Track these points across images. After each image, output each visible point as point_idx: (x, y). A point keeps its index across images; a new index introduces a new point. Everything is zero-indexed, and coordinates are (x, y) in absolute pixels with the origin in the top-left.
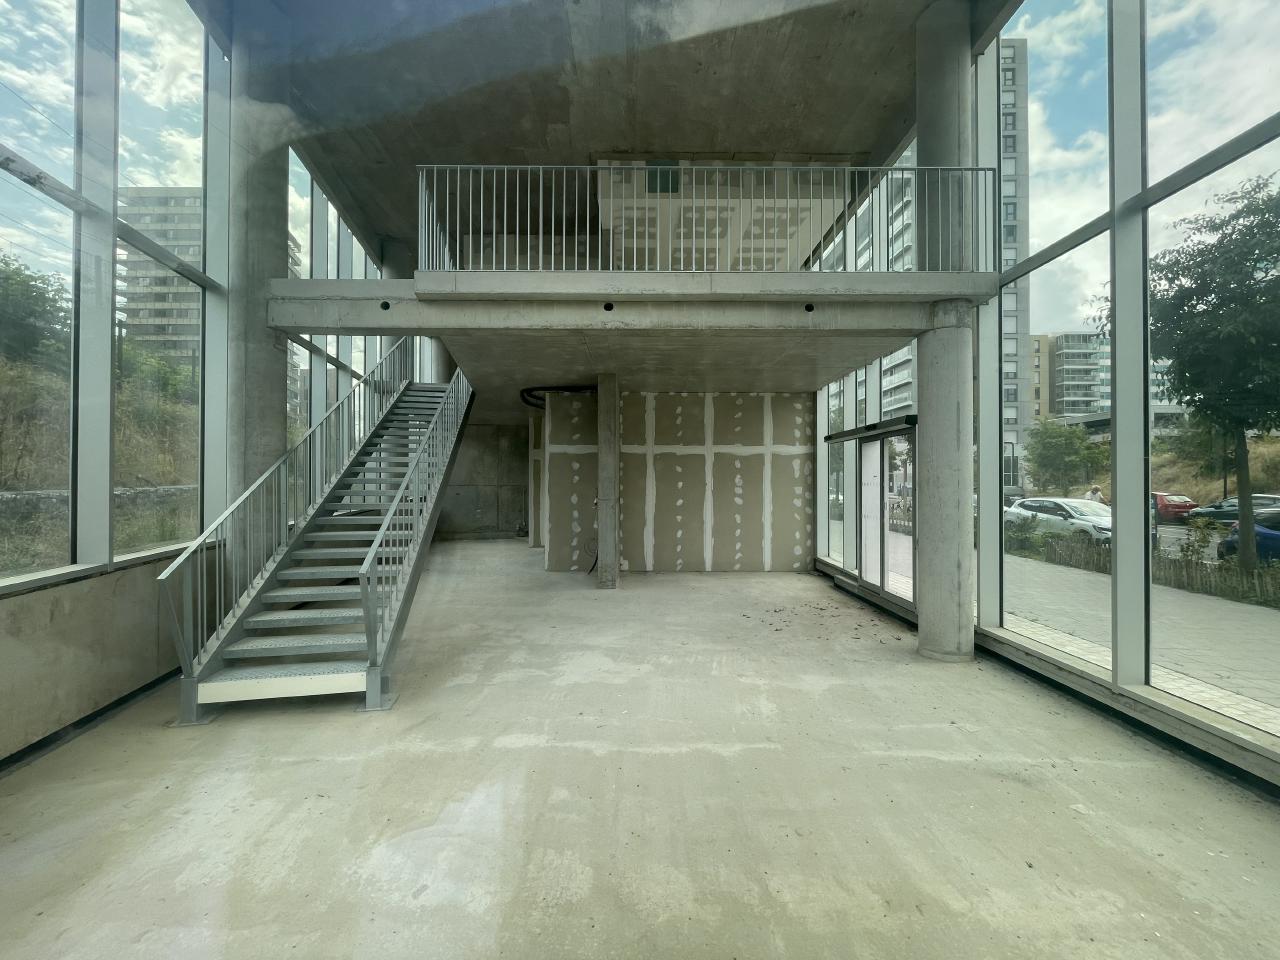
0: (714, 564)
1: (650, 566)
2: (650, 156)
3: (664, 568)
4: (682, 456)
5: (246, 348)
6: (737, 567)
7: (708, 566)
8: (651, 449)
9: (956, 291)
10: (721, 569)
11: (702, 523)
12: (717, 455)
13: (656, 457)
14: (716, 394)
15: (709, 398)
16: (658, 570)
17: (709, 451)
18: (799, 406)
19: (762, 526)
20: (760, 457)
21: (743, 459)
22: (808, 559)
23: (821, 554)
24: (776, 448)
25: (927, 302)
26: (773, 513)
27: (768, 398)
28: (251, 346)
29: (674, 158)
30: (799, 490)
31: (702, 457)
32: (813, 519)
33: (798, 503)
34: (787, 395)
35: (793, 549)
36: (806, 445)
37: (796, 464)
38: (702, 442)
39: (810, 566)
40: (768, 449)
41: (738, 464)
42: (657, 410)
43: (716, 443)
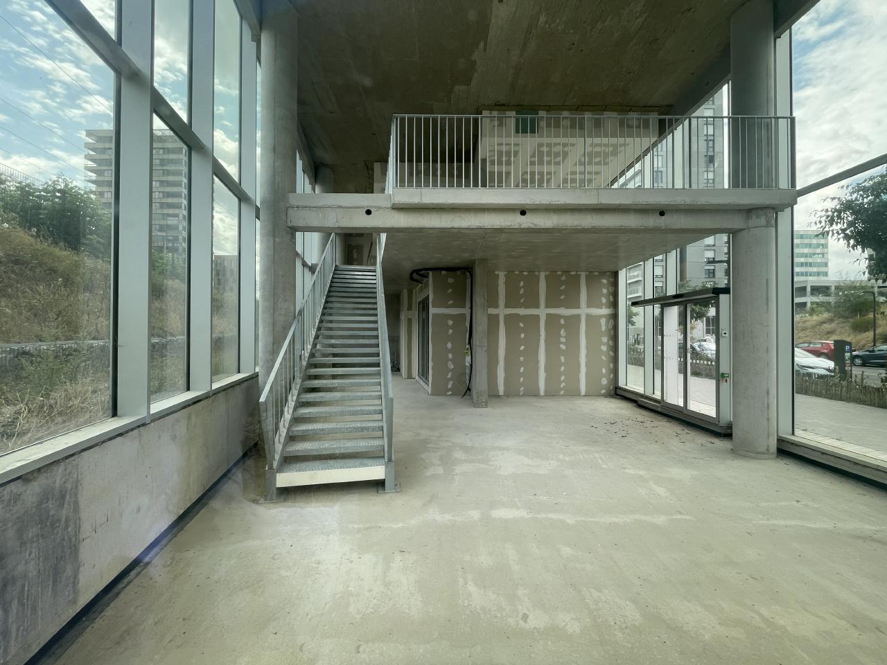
0: (546, 391)
1: (501, 392)
2: (519, 108)
3: (512, 393)
4: (524, 316)
5: (274, 241)
6: (562, 392)
7: (542, 392)
8: (502, 311)
9: (768, 202)
10: (551, 394)
11: (538, 362)
12: (548, 315)
13: (506, 316)
14: (548, 273)
15: (542, 275)
16: (508, 395)
17: (542, 312)
18: (605, 281)
19: (579, 364)
20: (578, 317)
21: (565, 318)
22: (611, 387)
23: (621, 384)
24: (590, 310)
25: (744, 210)
26: (587, 356)
27: (583, 275)
28: (277, 240)
29: (534, 109)
30: (605, 339)
31: (538, 317)
32: (615, 360)
33: (604, 348)
34: (596, 274)
35: (601, 379)
36: (609, 308)
37: (603, 321)
38: (537, 306)
39: (613, 392)
40: (584, 311)
41: (562, 322)
42: (506, 283)
43: (547, 306)
